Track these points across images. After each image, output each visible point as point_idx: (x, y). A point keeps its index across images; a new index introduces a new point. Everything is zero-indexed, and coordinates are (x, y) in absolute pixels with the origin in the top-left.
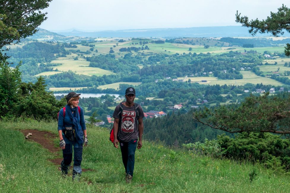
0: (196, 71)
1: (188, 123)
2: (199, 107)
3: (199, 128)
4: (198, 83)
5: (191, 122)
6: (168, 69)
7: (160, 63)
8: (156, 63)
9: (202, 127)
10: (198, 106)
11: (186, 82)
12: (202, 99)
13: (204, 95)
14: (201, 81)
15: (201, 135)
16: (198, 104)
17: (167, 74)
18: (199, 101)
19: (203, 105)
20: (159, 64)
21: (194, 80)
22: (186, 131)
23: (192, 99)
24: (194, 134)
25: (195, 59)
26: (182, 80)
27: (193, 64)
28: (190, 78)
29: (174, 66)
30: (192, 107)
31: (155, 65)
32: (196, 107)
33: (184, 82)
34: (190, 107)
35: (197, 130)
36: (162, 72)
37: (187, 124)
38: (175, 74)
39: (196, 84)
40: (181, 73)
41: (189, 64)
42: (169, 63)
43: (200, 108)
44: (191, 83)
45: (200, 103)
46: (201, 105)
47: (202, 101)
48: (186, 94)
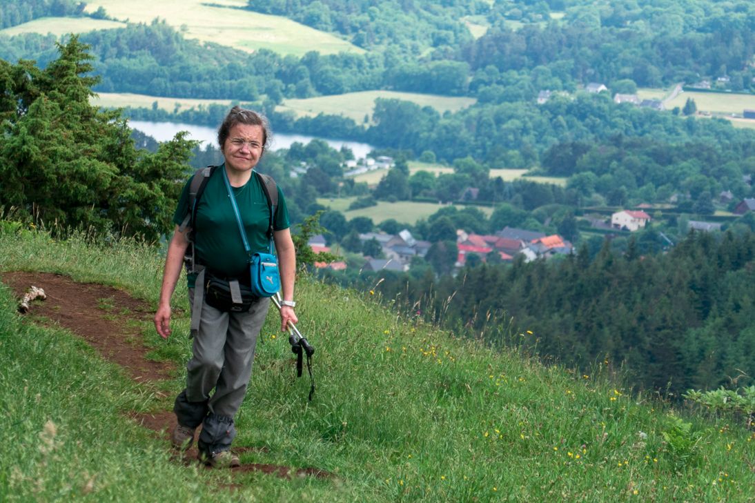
0: (723, 67)
1: (668, 295)
2: (723, 229)
3: (719, 320)
4: (727, 122)
5: (683, 295)
6: (596, 47)
7: (563, 19)
8: (546, 18)
9: (730, 320)
10: (718, 225)
11: (676, 111)
12: (740, 193)
13: (748, 177)
14: (741, 110)
15: (722, 356)
16: (718, 213)
17: (591, 71)
18: (724, 199)
19: (741, 221)
20: (560, 24)
21: (710, 105)
22: (659, 329)
23: (696, 191)
24: (694, 347)
25: (722, 13)
26: (656, 103)
27: (710, 35)
28: (693, 96)
29: (627, 37)
30: (693, 224)
31: (543, 25)
32: (709, 227)
33: (666, 112)
34: (684, 224)
35: (707, 330)
36: (572, 61)
37: (664, 298)
38: (627, 70)
39: (718, 126)
40: (654, 70)
41: (692, 34)
42: (606, 22)
43: (729, 233)
44: (697, 117)
45: (730, 210)
46: (731, 219)
47: (738, 201)
48: (670, 167)
